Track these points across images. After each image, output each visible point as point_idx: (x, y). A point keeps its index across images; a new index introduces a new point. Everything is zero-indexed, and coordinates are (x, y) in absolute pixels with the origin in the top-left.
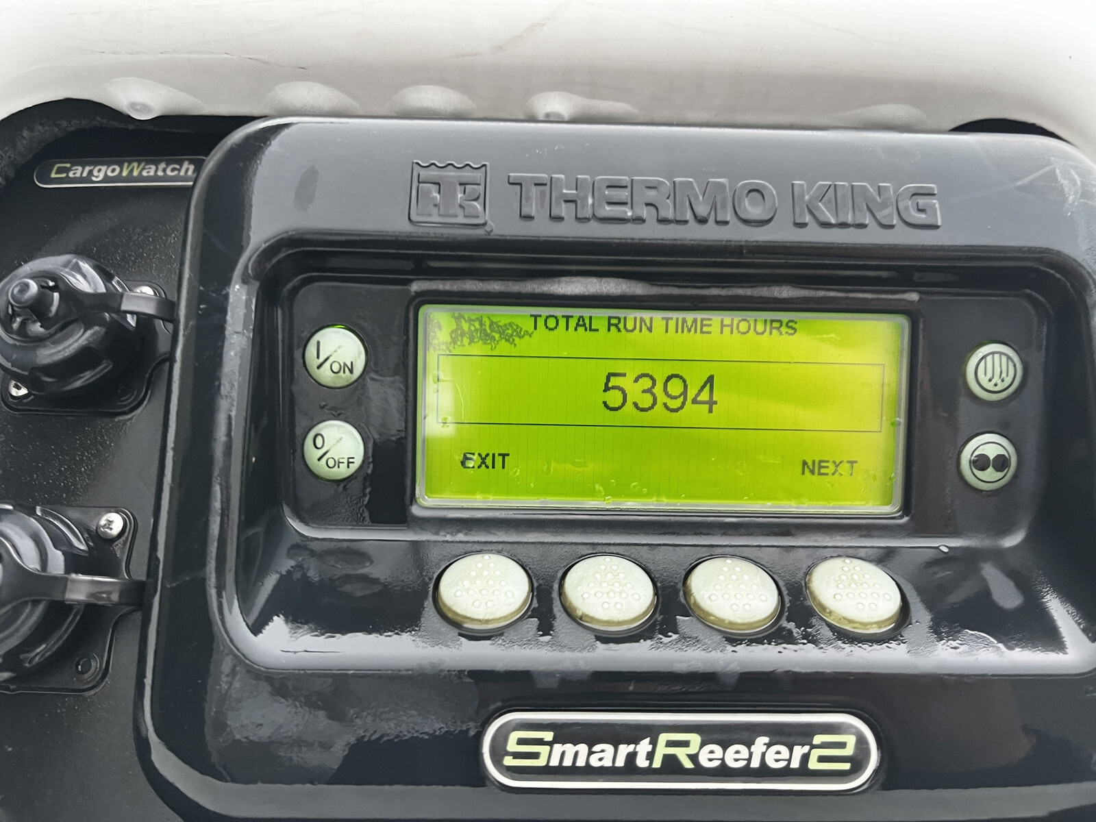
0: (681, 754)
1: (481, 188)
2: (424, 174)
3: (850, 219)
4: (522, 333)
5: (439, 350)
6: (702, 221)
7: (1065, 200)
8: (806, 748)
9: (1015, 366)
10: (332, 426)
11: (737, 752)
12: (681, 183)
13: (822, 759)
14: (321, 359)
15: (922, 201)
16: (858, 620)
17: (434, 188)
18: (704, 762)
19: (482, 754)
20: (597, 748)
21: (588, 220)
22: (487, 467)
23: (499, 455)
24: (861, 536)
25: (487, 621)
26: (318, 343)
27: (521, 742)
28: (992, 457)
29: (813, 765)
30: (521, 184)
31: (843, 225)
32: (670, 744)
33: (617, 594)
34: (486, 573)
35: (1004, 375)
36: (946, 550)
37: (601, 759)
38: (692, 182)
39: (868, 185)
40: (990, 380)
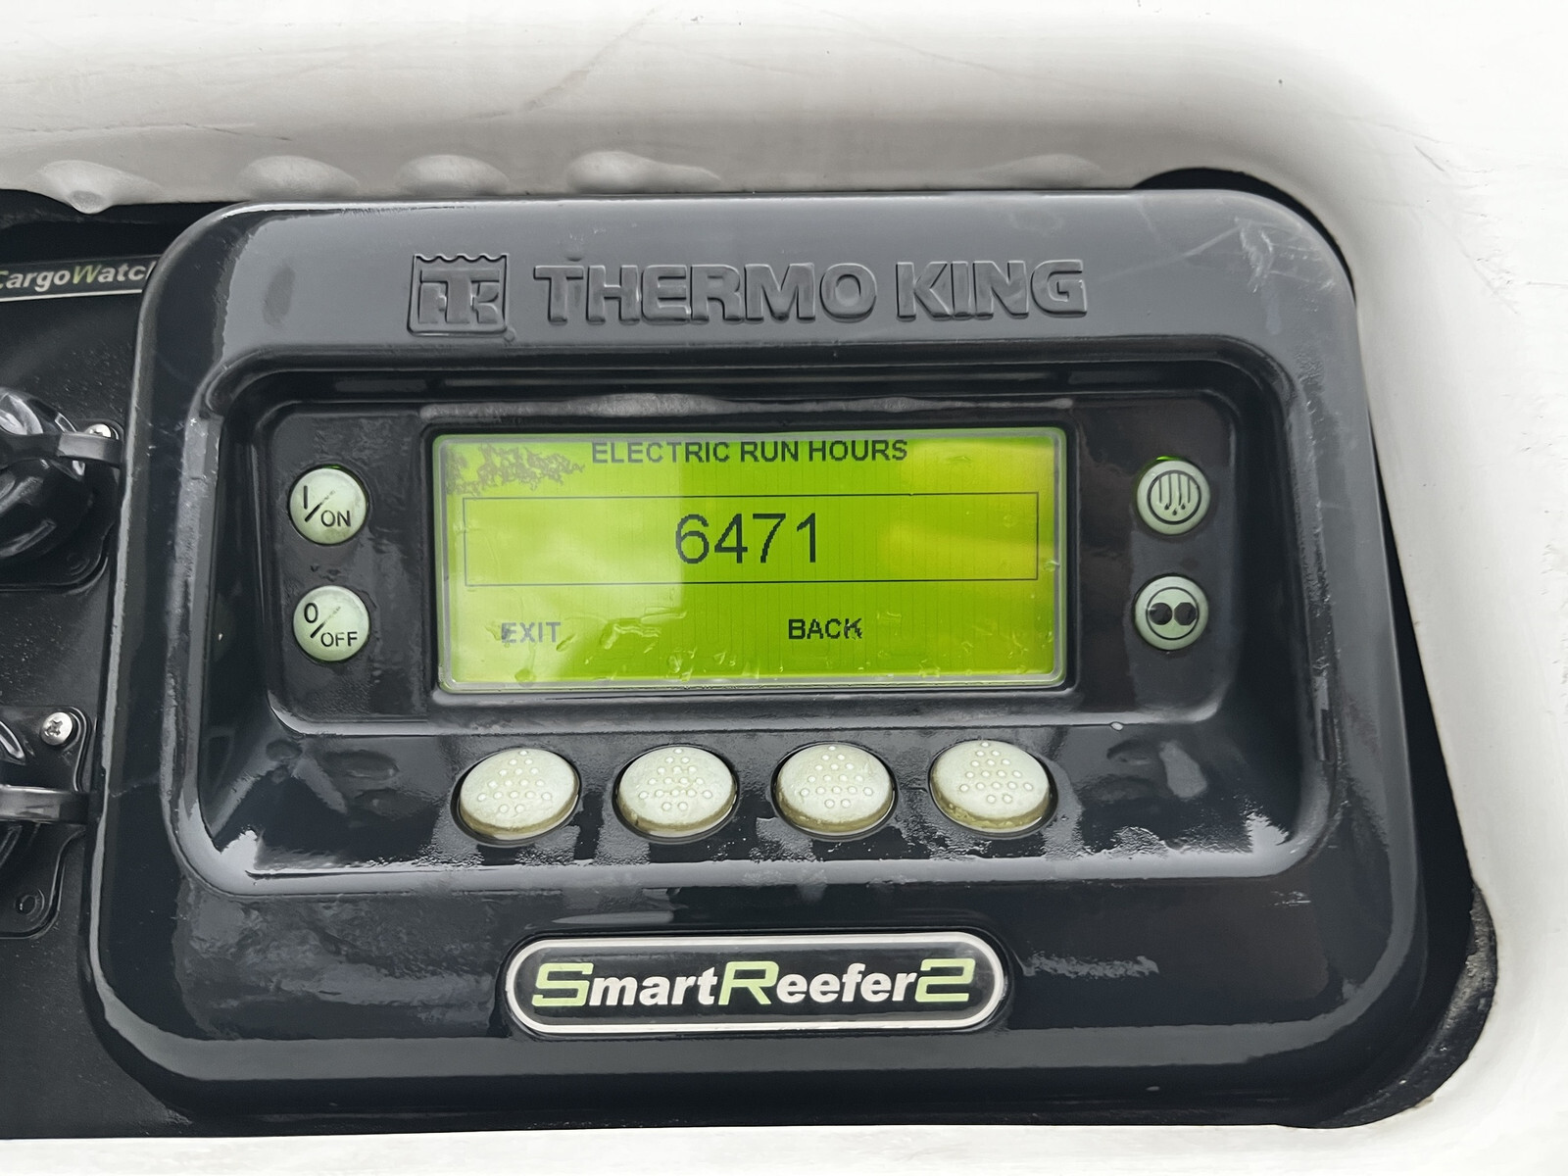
0: (754, 986)
1: (499, 286)
2: (427, 269)
3: (970, 309)
4: (571, 468)
5: (464, 492)
6: (782, 317)
7: (1251, 271)
8: (913, 976)
9: (1198, 488)
10: (326, 593)
11: (826, 983)
12: (754, 270)
13: (931, 989)
14: (310, 509)
15: (1064, 281)
16: (986, 816)
17: (440, 287)
18: (783, 996)
19: (505, 993)
20: (648, 982)
21: (636, 320)
22: (532, 640)
23: (547, 624)
24: (1012, 713)
25: (517, 830)
26: (305, 488)
27: (553, 976)
28: (1174, 606)
29: (922, 996)
30: (550, 279)
31: (962, 316)
32: (741, 975)
33: (683, 791)
34: (519, 772)
35: (1185, 500)
36: (1118, 727)
37: (653, 996)
38: (767, 269)
39: (994, 264)
40: (1167, 508)
